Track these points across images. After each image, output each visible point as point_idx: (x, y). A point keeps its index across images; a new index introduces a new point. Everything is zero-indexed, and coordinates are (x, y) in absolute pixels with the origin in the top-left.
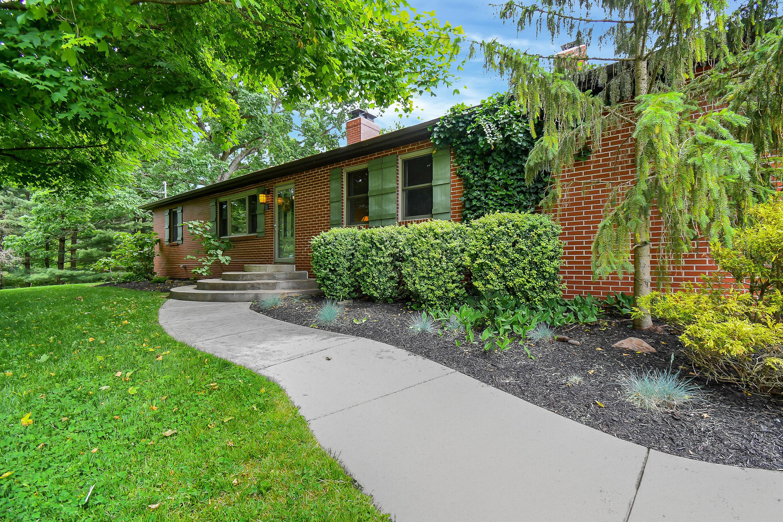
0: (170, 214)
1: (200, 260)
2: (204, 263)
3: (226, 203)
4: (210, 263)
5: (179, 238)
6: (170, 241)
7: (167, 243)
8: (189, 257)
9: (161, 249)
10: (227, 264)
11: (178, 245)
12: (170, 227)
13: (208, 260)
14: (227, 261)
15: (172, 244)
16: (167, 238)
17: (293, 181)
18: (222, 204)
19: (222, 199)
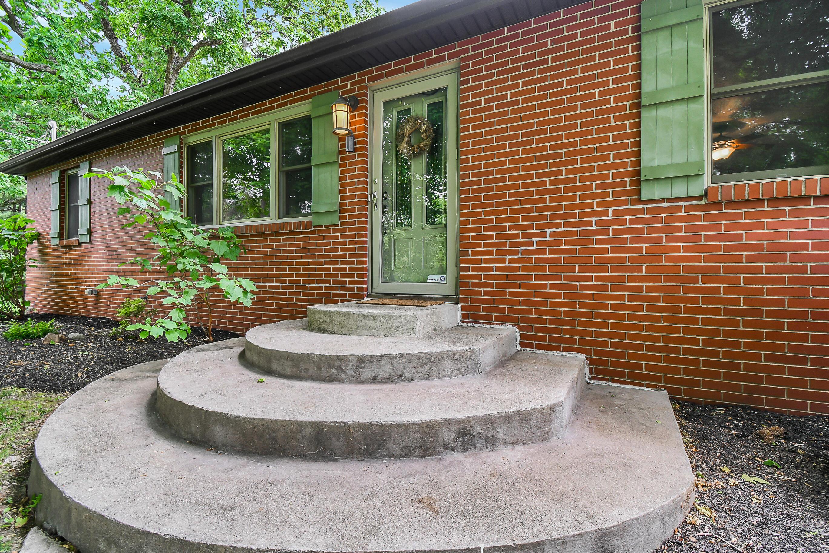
0: (61, 180)
1: (152, 291)
2: (167, 301)
3: (207, 146)
4: (186, 300)
5: (82, 230)
6: (61, 236)
7: (55, 242)
8: (113, 280)
9: (43, 252)
10: (248, 303)
11: (80, 244)
12: (61, 207)
13: (178, 288)
14: (245, 292)
15: (65, 243)
16: (54, 229)
17: (449, 64)
18: (193, 150)
19: (195, 139)
